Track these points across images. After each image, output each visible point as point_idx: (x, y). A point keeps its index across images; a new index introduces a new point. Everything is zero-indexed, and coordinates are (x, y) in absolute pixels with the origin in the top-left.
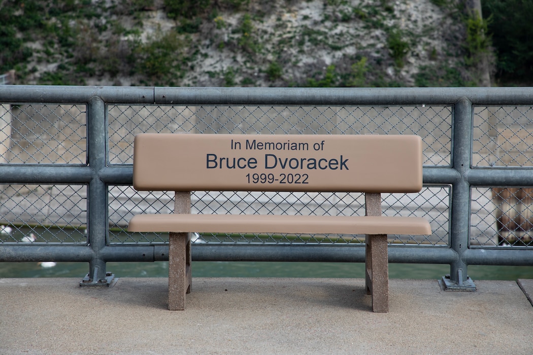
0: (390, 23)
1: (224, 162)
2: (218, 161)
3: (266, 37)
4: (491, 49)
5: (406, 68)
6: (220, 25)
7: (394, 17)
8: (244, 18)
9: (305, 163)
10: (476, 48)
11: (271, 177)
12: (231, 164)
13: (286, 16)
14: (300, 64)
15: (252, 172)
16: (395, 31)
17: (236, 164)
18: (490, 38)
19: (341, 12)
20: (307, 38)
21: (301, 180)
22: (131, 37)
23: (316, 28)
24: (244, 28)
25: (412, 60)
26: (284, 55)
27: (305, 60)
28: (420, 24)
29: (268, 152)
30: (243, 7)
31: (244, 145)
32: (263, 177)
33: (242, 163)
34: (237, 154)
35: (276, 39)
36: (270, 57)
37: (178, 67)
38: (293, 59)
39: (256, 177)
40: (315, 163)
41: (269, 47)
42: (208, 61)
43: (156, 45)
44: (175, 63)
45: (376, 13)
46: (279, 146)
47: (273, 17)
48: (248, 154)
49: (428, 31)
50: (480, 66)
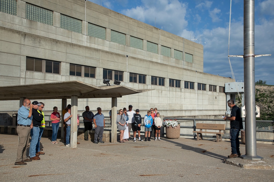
48: (207, 125)
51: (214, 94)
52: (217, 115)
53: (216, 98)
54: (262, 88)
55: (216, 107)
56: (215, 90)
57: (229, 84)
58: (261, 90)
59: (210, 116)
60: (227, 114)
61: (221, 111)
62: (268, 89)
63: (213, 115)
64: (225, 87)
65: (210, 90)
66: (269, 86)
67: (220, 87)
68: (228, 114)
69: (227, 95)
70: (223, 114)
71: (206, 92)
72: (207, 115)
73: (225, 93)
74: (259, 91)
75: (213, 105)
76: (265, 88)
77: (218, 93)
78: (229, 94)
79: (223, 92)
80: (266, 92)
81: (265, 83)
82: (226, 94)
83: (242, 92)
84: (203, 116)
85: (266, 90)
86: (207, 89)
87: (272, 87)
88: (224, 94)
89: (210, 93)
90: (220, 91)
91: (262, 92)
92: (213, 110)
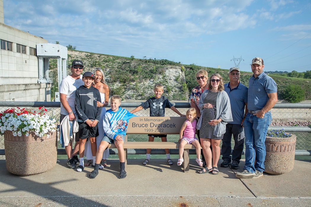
0: (167, 84)
1: (138, 125)
2: (136, 125)
3: (141, 87)
4: (188, 90)
5: (170, 94)
6: (131, 84)
7: (168, 83)
8: (136, 83)
9: (163, 125)
10: (185, 90)
11: (152, 130)
12: (140, 126)
13: (145, 83)
14: (148, 93)
15: (146, 128)
16: (168, 86)
17: (141, 126)
18: (188, 88)
19: (157, 82)
20: (150, 87)
21: (161, 131)
22: (112, 87)
23: (152, 85)
24: (136, 85)
25: (172, 92)
26: (145, 91)
27: (149, 92)
28: (173, 84)
29: (151, 122)
30: (136, 81)
31: (144, 120)
32: (150, 130)
33: (143, 126)
34: (142, 123)
35: (143, 88)
36: (142, 91)
37: (122, 93)
38: (147, 92)
39: (148, 130)
40: (165, 126)
41: (142, 89)
42: (129, 92)
43: (118, 89)
44: (121, 93)
45: (164, 82)
46: (155, 120)
47: (142, 83)
48: (145, 123)
49: (175, 86)
50: (186, 94)
51: (23, 57)
52: (29, 84)
53: (26, 62)
54: (73, 54)
55: (26, 74)
56: (24, 52)
57: (42, 46)
58: (72, 56)
59: (19, 85)
60: (39, 83)
61: (32, 79)
62: (80, 55)
63: (23, 85)
64: (36, 49)
65: (18, 51)
66: (80, 52)
67: (31, 49)
68: (41, 83)
69: (39, 60)
70: (35, 83)
71: (12, 53)
72: (15, 84)
73: (36, 55)
74: (70, 56)
75: (23, 71)
76: (77, 53)
77: (28, 56)
78: (42, 58)
79: (34, 55)
80: (77, 58)
81: (75, 48)
82: (38, 57)
83: (58, 56)
84: (10, 86)
85: (78, 57)
86: (14, 50)
87: (83, 53)
88: (36, 58)
89: (18, 55)
90: (31, 54)
91: (74, 59)
92: (23, 77)
